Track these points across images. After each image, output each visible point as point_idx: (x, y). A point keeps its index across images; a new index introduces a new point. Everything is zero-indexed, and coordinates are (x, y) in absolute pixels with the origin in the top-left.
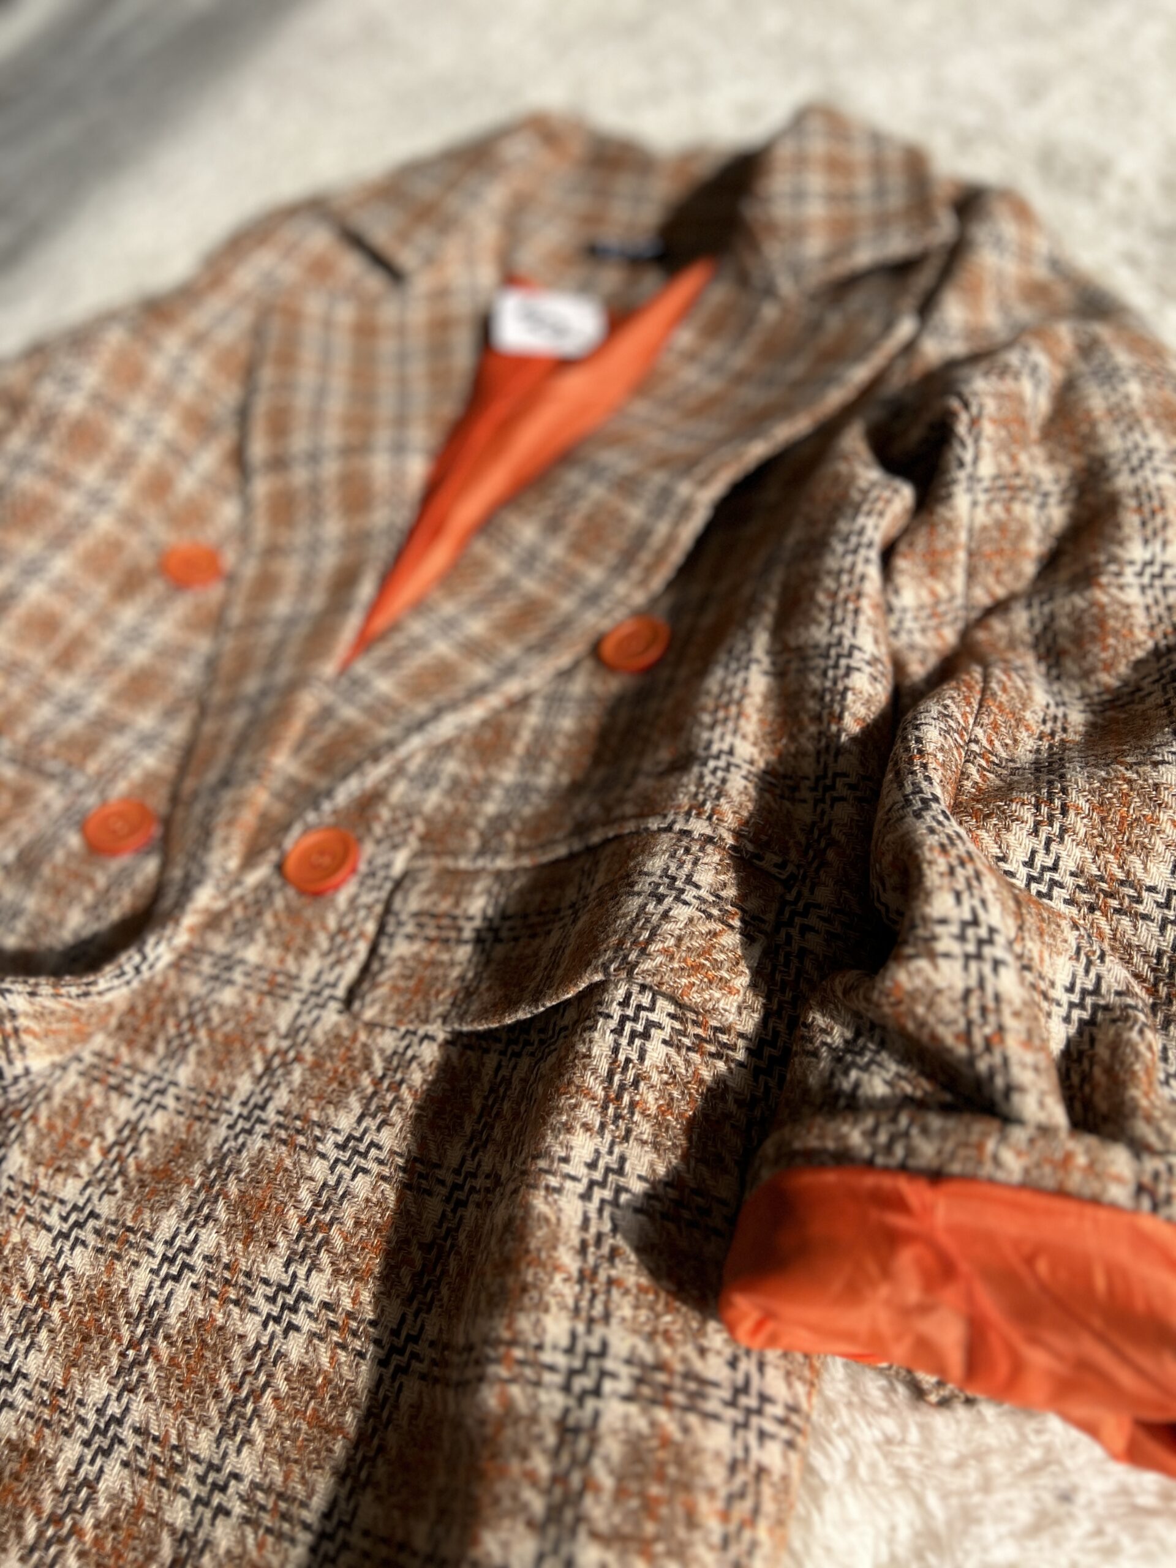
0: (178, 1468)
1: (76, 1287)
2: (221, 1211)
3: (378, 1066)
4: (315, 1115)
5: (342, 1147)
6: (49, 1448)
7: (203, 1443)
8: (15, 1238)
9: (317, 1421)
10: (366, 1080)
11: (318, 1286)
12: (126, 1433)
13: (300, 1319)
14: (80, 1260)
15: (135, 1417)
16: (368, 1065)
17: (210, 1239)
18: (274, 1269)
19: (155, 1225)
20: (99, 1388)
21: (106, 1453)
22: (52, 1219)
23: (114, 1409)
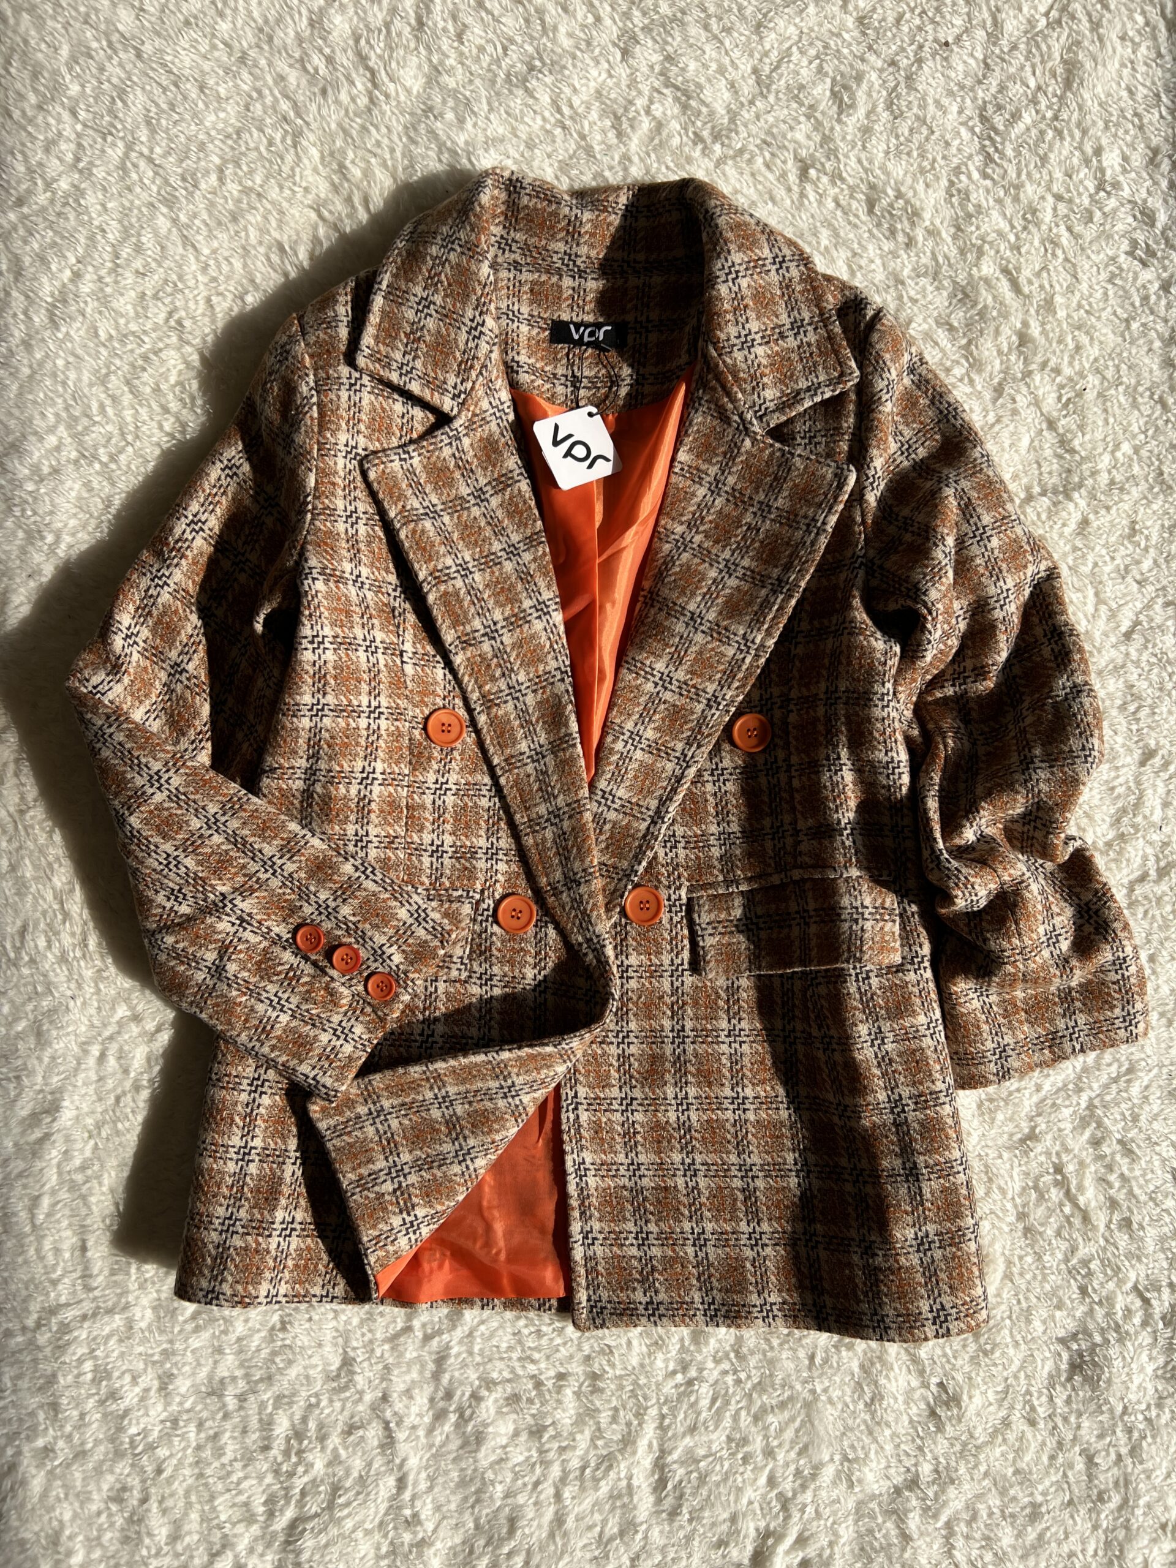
0: (729, 1170)
1: (643, 1126)
2: (690, 1078)
3: (723, 995)
4: (709, 1027)
5: (729, 1036)
6: (670, 1183)
7: (733, 1158)
8: (604, 1119)
9: (772, 1136)
10: (721, 1003)
11: (749, 1092)
12: (698, 1167)
13: (747, 1106)
14: (639, 1117)
15: (698, 1160)
16: (718, 997)
17: (692, 1091)
18: (728, 1092)
19: (665, 1093)
20: (677, 1157)
21: (695, 1175)
22: (615, 1107)
23: (688, 1161)
